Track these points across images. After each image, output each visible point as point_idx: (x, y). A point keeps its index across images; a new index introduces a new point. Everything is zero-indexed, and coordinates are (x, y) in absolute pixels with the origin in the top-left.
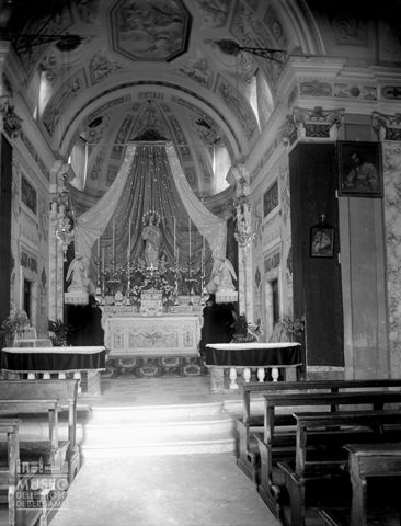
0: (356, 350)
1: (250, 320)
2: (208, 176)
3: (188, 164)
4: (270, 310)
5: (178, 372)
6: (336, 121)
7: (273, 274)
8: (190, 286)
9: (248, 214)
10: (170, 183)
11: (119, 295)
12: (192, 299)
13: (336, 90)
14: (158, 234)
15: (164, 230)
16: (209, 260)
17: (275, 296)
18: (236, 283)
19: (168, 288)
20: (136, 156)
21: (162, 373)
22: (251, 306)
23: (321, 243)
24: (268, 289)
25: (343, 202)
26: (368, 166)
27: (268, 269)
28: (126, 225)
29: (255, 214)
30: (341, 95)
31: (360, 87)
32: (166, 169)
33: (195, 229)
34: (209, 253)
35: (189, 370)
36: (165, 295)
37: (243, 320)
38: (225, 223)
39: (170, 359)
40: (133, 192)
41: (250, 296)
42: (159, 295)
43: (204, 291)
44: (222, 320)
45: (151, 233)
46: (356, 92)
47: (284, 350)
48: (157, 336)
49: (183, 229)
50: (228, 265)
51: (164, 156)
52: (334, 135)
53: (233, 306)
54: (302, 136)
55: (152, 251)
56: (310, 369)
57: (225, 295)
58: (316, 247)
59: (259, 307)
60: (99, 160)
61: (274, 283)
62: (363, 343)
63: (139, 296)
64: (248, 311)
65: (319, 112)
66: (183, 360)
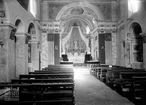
0: (107, 62)
1: (93, 57)
2: (85, 31)
3: (82, 29)
4: (96, 56)
5: (81, 65)
6: (105, 30)
7: (96, 50)
8: (83, 51)
9: (93, 39)
10: (79, 33)
11: (70, 53)
12: (83, 54)
13: (105, 26)
14: (77, 42)
15: (78, 41)
16: (86, 46)
17: (97, 53)
18: (90, 51)
19: (79, 52)
20: (73, 29)
21: (79, 66)
22: (93, 55)
23: (103, 47)
24: (96, 52)
25: (106, 42)
26: (109, 37)
27: (96, 49)
28: (71, 40)
29: (94, 40)
30: (106, 27)
31: (109, 25)
32: (78, 31)
33: (83, 41)
34: (86, 45)
35: (83, 65)
36: (78, 53)
37: (92, 57)
38: (89, 40)
39: (80, 64)
40: (72, 35)
41: (93, 53)
42: (77, 53)
43: (85, 52)
44: (88, 57)
45: (76, 42)
46: (108, 26)
47: (97, 62)
48: (77, 60)
49: (81, 41)
50: (89, 48)
51: (78, 29)
52: (105, 32)
53: (90, 55)
54: (100, 33)
55: (76, 45)
56: (101, 64)
57: (89, 53)
58: (102, 48)
59: (94, 55)
60: (66, 28)
61: (97, 52)
62: (108, 61)
63: (74, 53)
64: (93, 56)
65: (102, 29)
66: (82, 64)
